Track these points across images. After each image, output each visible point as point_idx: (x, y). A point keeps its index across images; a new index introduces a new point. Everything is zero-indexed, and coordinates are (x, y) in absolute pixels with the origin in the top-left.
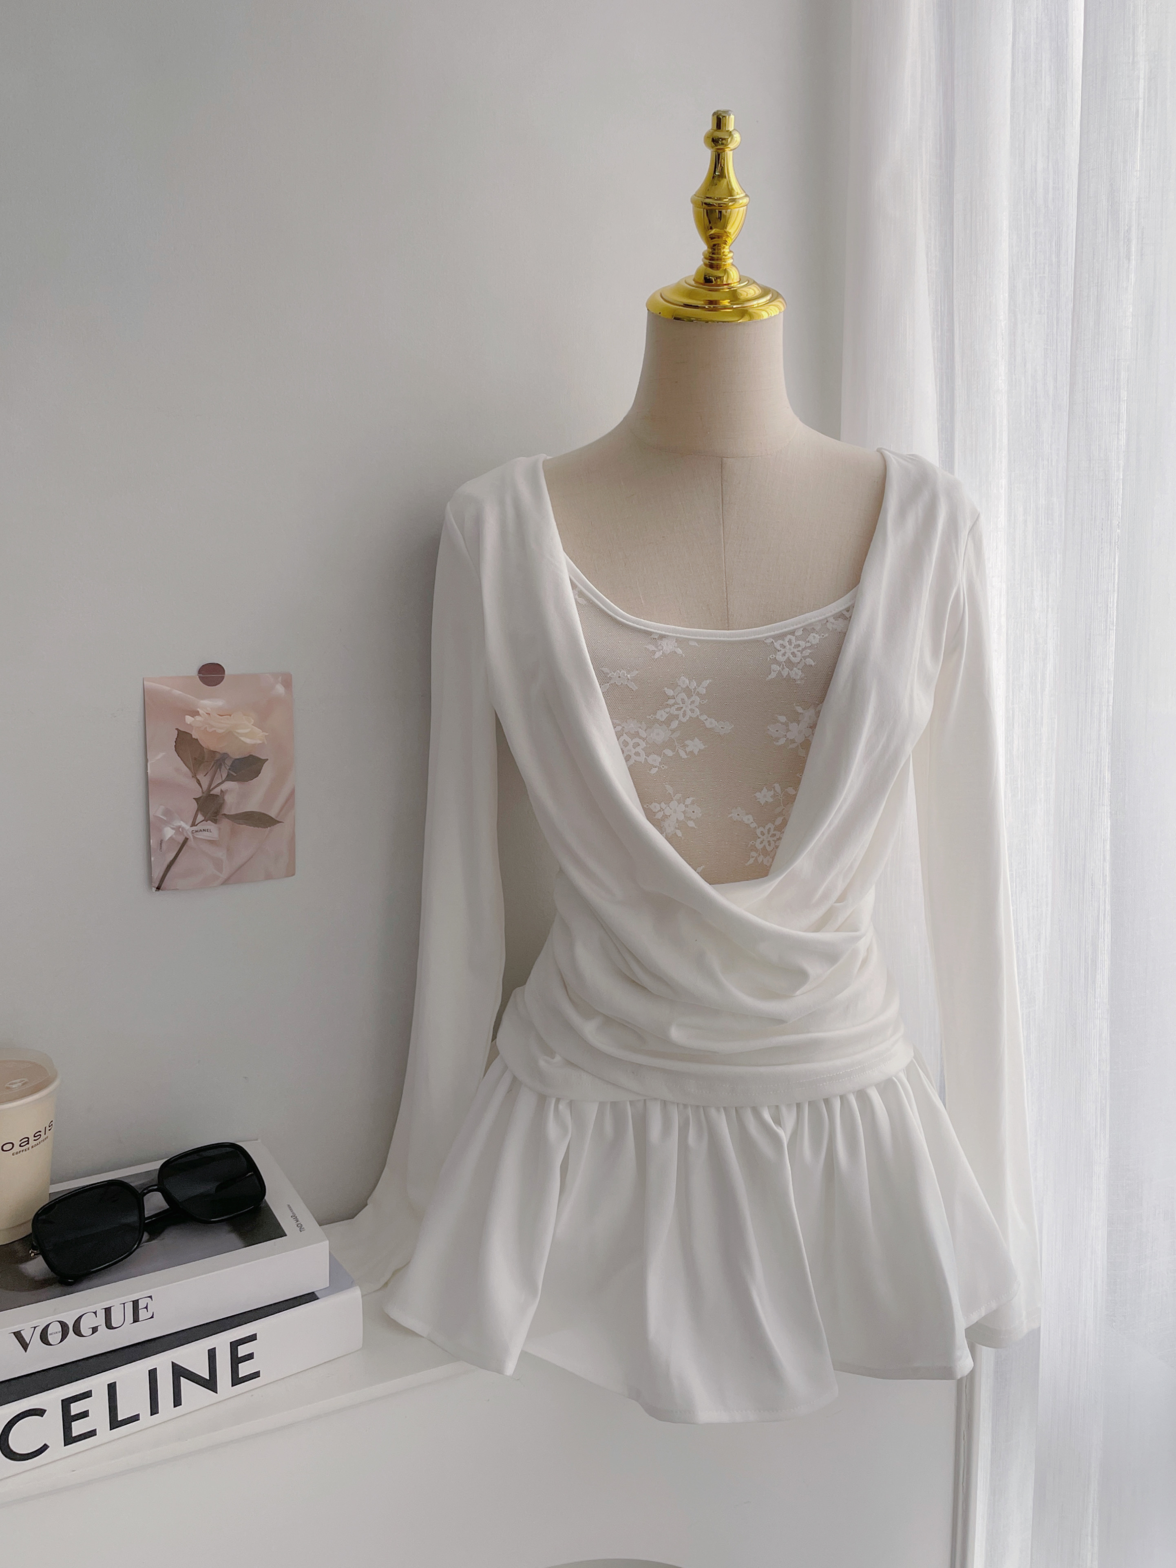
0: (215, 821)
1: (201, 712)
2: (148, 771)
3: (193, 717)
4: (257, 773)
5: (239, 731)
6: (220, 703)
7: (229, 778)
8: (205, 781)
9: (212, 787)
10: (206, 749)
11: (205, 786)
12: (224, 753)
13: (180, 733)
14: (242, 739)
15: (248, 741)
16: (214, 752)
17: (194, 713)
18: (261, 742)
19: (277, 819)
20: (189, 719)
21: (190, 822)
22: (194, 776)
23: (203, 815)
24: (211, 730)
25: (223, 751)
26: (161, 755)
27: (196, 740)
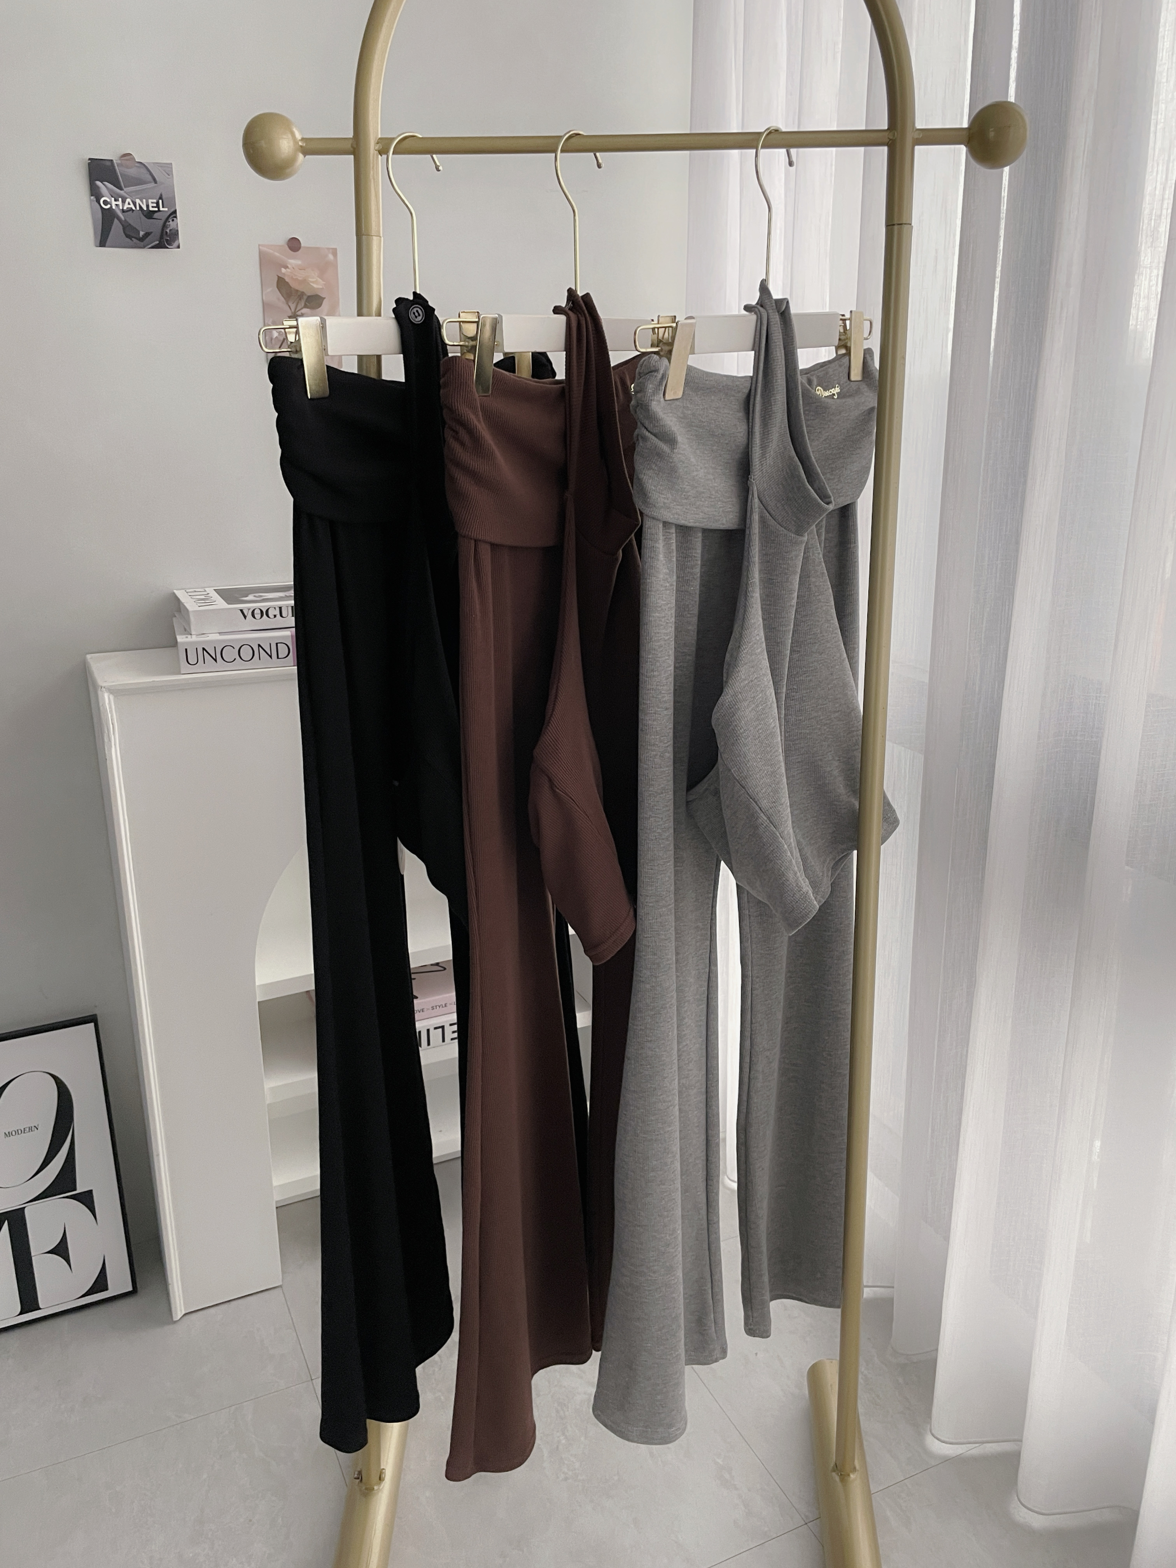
1: (289, 266)
2: (264, 298)
3: (285, 269)
4: (320, 305)
5: (310, 280)
6: (299, 262)
7: (306, 306)
8: (293, 307)
9: (297, 310)
10: (294, 289)
11: (293, 310)
12: (303, 292)
13: (278, 276)
14: (312, 284)
15: (315, 286)
16: (297, 291)
17: (286, 267)
18: (321, 287)
20: (283, 270)
22: (287, 304)
24: (294, 277)
25: (302, 290)
26: (269, 290)
27: (287, 283)
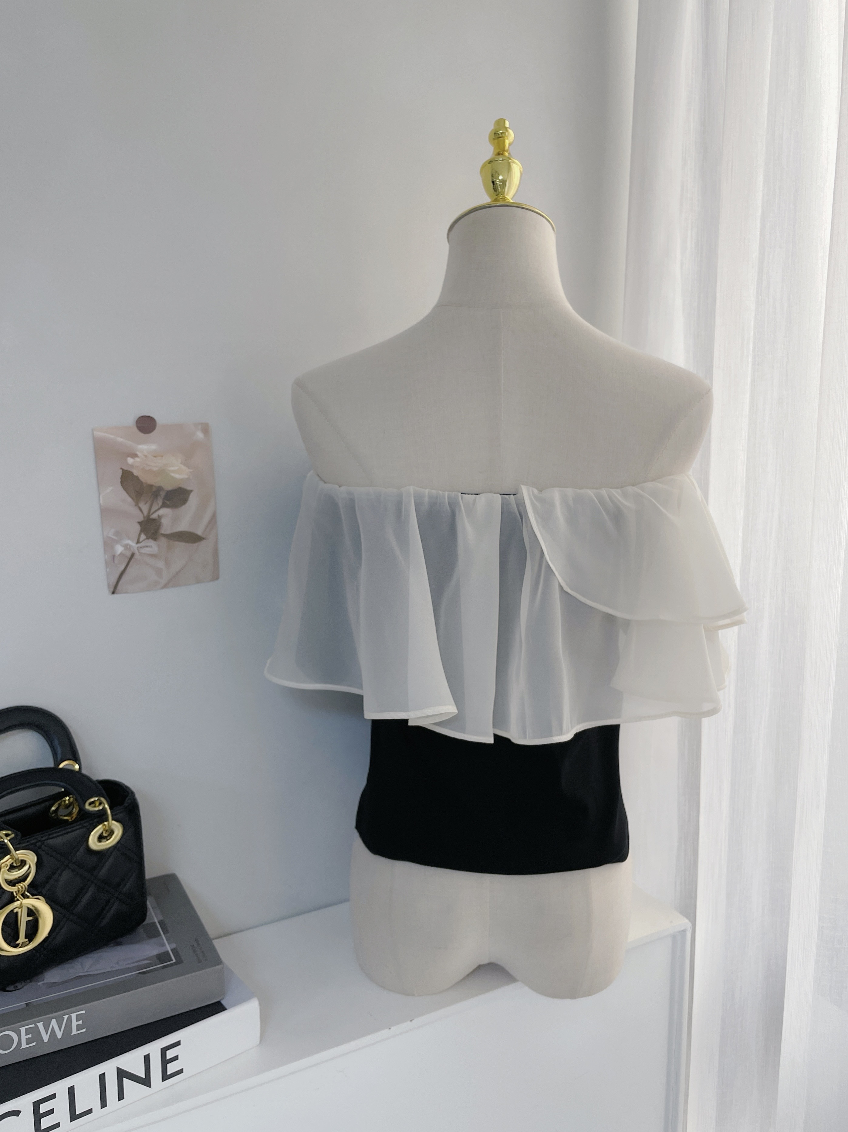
0: (155, 539)
1: (139, 454)
2: (101, 502)
3: (133, 458)
4: (185, 501)
5: (170, 469)
6: (153, 447)
7: (164, 505)
8: (145, 508)
9: (150, 513)
10: (145, 483)
11: (146, 512)
12: (160, 487)
13: (124, 471)
14: (173, 474)
15: (177, 476)
16: (151, 486)
17: (134, 456)
18: (186, 477)
19: (204, 536)
20: (130, 460)
21: (136, 541)
22: (137, 505)
23: (146, 535)
24: (148, 469)
25: (157, 485)
26: (110, 489)
27: (137, 477)
